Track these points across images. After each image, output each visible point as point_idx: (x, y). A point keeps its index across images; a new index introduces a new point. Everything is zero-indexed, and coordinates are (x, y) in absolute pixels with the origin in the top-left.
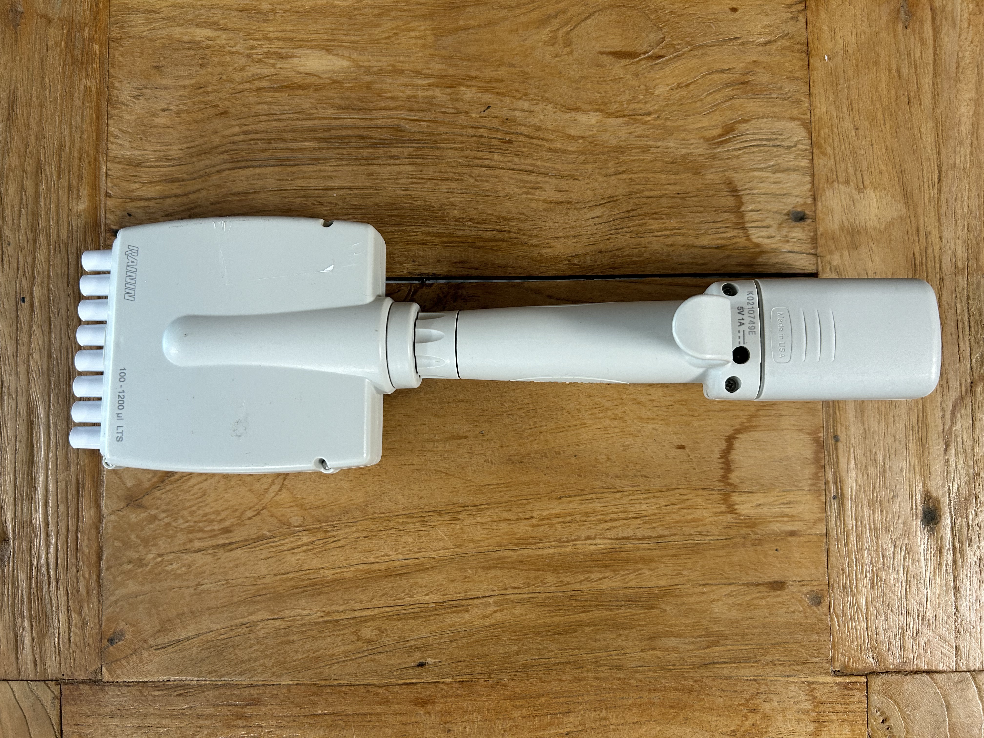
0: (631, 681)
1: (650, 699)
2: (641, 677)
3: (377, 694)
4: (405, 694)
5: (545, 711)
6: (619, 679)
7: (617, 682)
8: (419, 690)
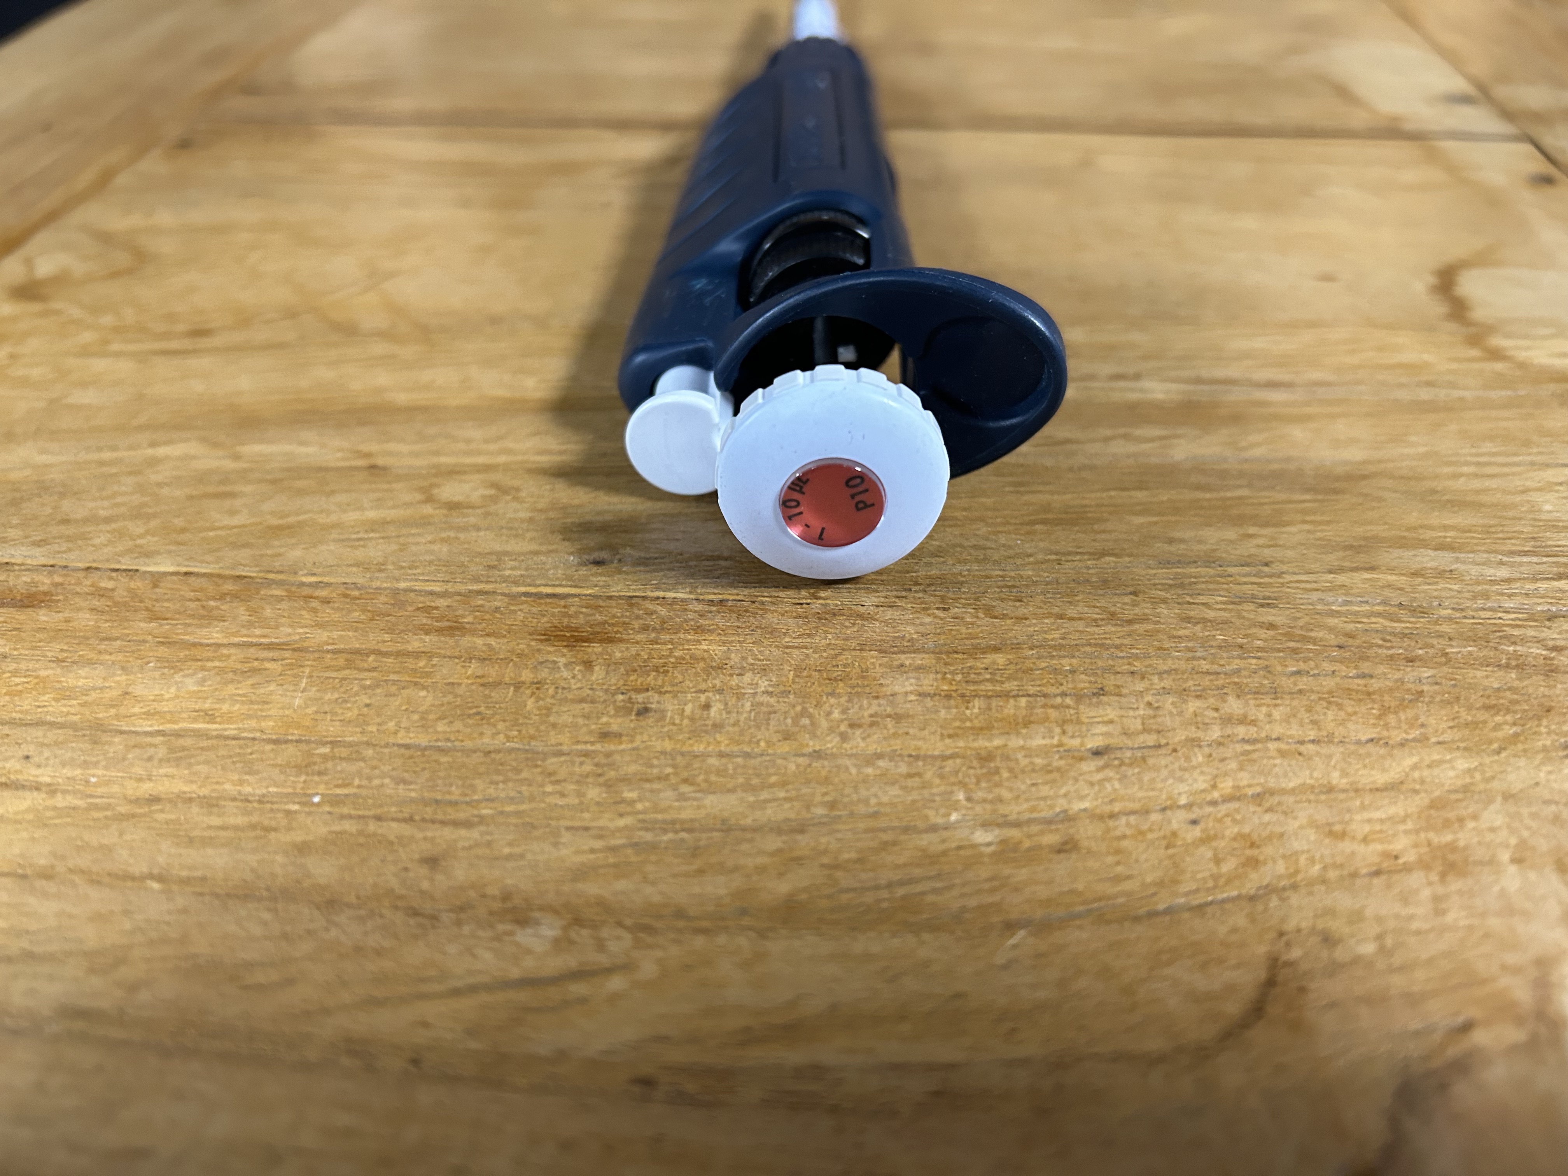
0: (1312, 634)
1: (1401, 681)
2: (1351, 626)
3: (427, 610)
4: (520, 616)
5: (1007, 686)
6: (1272, 626)
7: (1263, 633)
8: (573, 609)
